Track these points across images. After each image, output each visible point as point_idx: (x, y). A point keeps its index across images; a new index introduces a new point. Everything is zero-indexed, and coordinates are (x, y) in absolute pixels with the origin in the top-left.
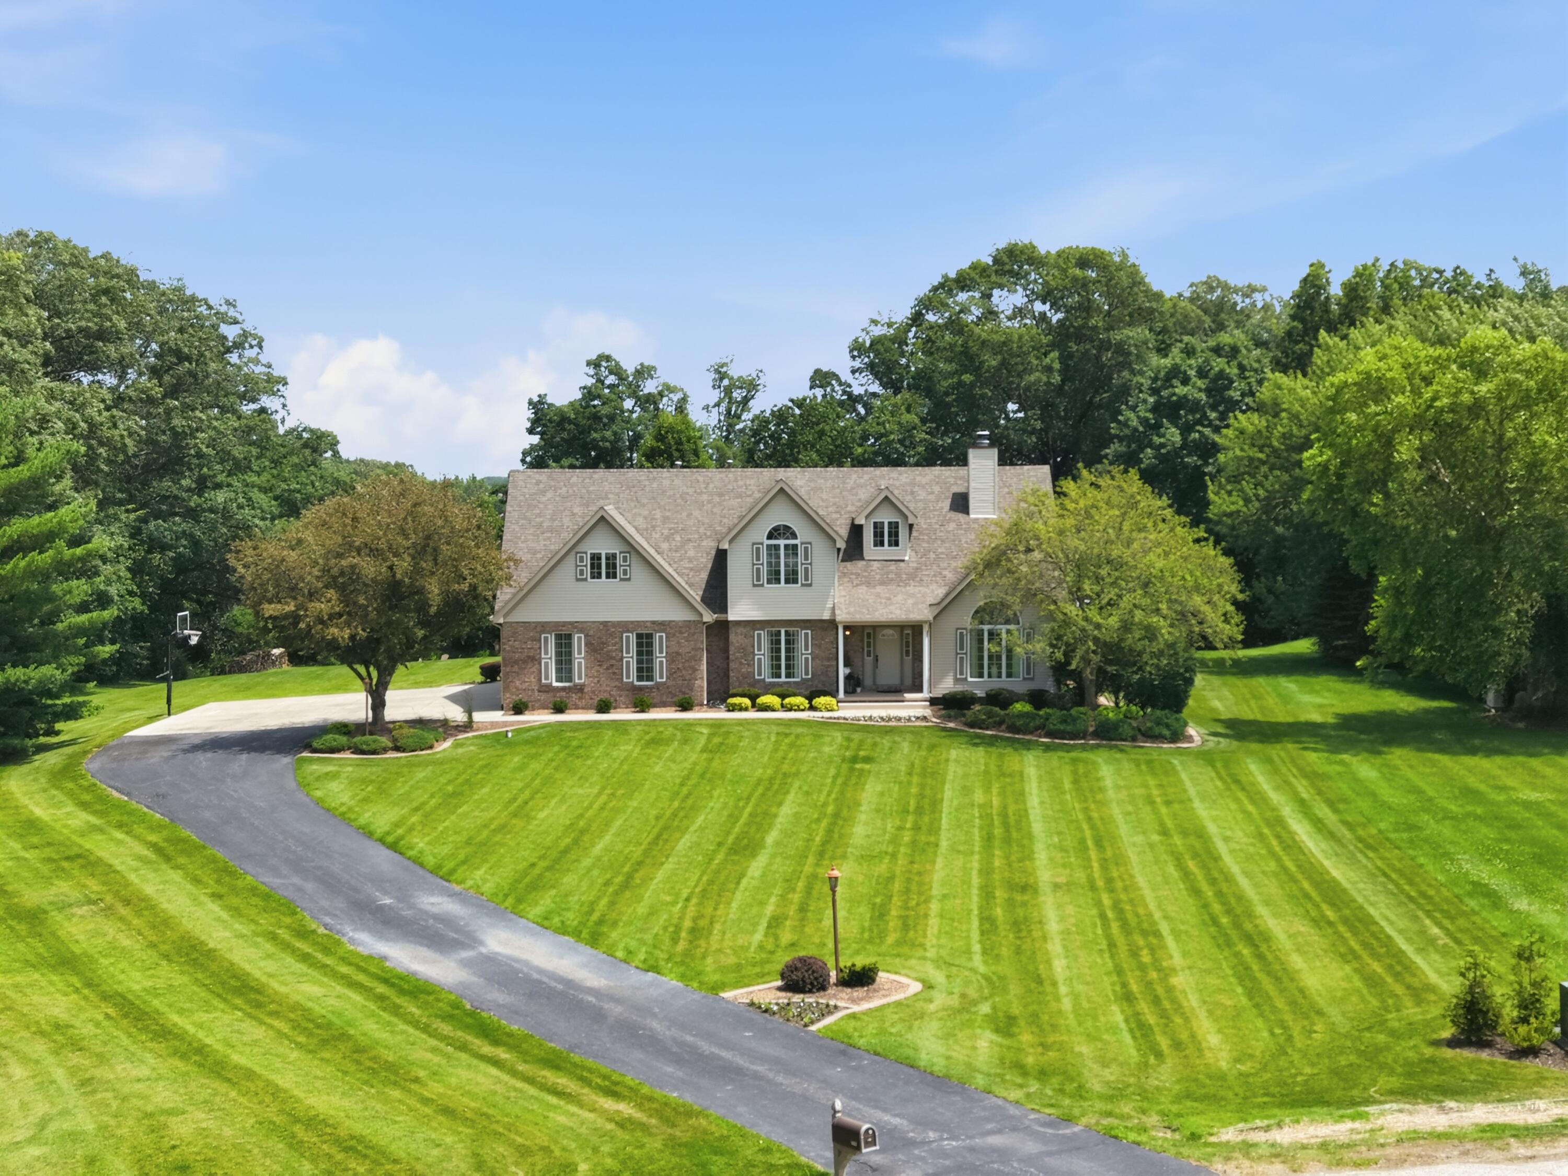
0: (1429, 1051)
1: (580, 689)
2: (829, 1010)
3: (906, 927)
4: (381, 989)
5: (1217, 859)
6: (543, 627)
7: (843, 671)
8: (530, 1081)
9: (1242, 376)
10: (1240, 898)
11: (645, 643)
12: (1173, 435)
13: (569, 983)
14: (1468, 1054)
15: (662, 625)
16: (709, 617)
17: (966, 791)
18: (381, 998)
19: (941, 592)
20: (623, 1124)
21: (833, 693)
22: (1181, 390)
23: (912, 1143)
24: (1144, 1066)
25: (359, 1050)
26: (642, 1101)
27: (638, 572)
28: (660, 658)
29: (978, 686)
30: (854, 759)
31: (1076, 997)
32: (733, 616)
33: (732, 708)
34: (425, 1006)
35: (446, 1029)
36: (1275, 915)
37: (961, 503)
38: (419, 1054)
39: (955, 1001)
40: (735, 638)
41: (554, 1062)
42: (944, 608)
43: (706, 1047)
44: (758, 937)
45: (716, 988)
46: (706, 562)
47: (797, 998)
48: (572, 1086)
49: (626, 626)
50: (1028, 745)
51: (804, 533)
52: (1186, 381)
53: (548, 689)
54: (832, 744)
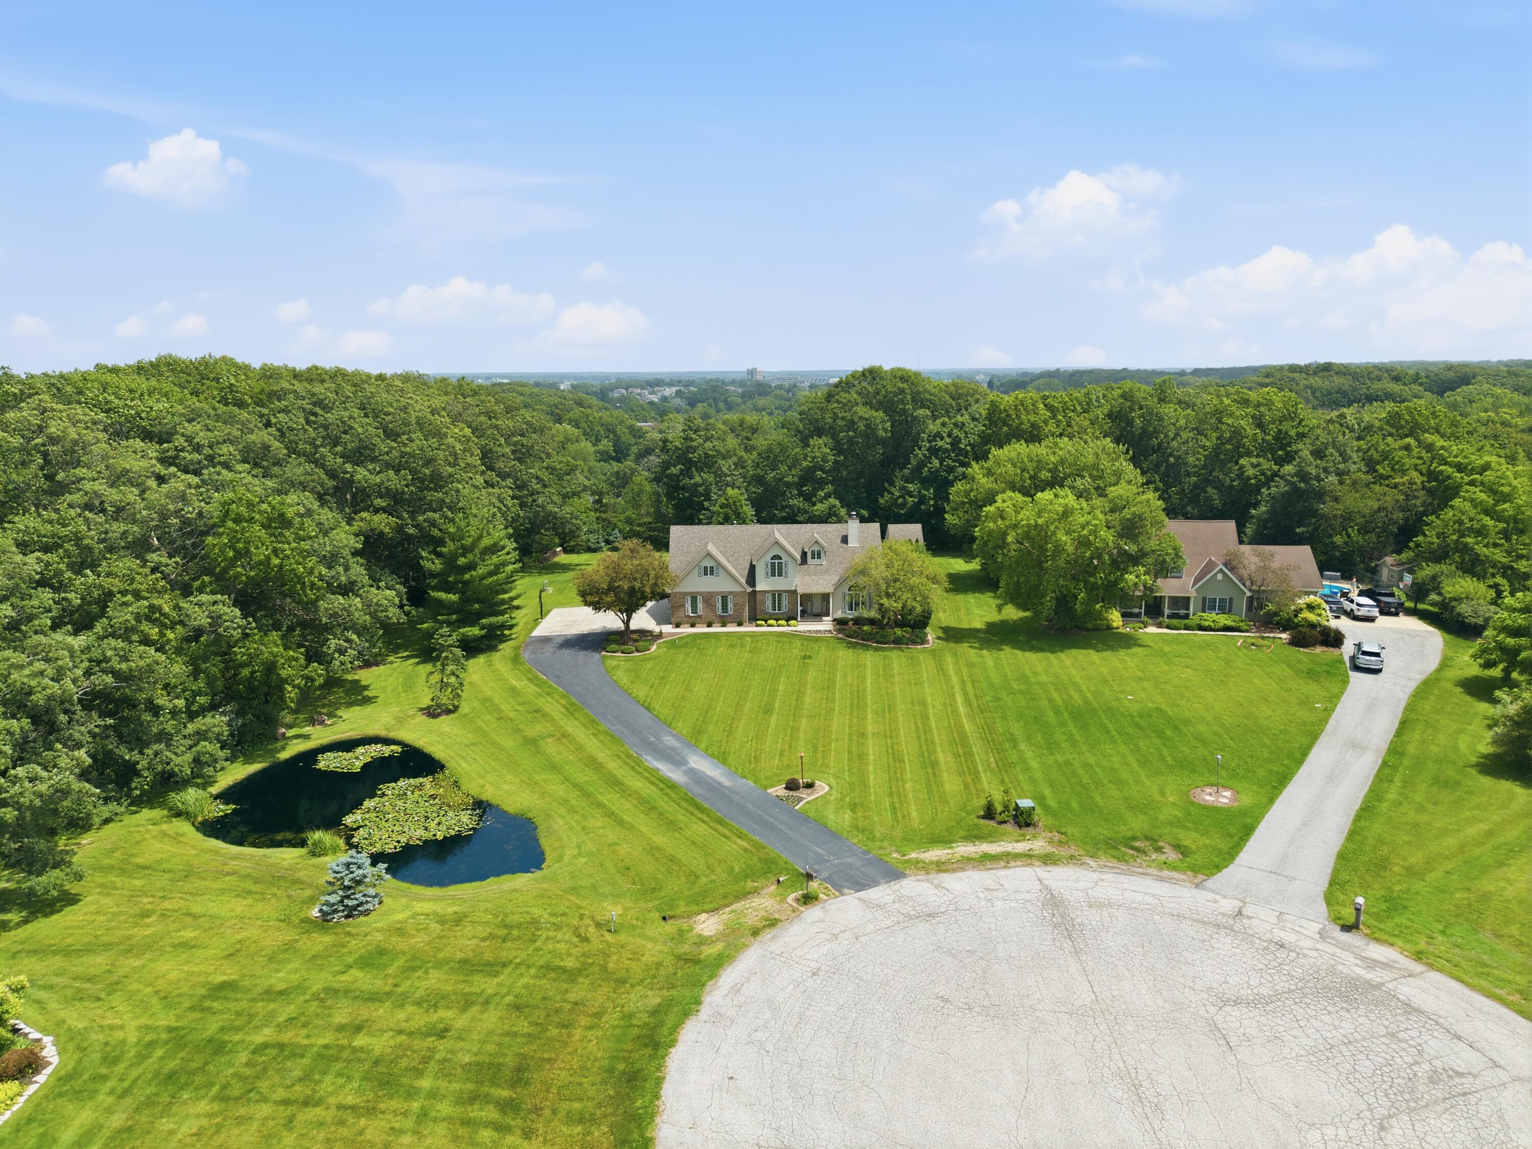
0: (976, 820)
1: (700, 617)
2: (800, 799)
3: (824, 757)
4: (661, 785)
5: (928, 719)
6: (686, 594)
7: (800, 608)
8: (715, 830)
9: (966, 437)
10: (933, 742)
11: (724, 599)
12: (936, 463)
13: (719, 783)
14: (987, 822)
15: (731, 593)
16: (749, 590)
17: (845, 676)
18: (662, 790)
19: (837, 578)
20: (745, 850)
21: (796, 619)
22: (940, 443)
23: (826, 861)
24: (893, 826)
25: (661, 814)
26: (750, 841)
27: (721, 571)
28: (730, 605)
29: (850, 615)
30: (805, 657)
31: (875, 793)
32: (758, 588)
33: (757, 626)
34: (677, 793)
35: (685, 805)
36: (943, 752)
37: (845, 540)
38: (680, 817)
39: (839, 796)
40: (759, 597)
41: (721, 823)
42: (838, 586)
43: (766, 817)
44: (777, 761)
45: (766, 788)
46: (747, 566)
47: (791, 793)
48: (728, 833)
49: (717, 593)
50: (867, 648)
51: (785, 558)
52: (942, 438)
53: (689, 617)
54: (796, 649)
